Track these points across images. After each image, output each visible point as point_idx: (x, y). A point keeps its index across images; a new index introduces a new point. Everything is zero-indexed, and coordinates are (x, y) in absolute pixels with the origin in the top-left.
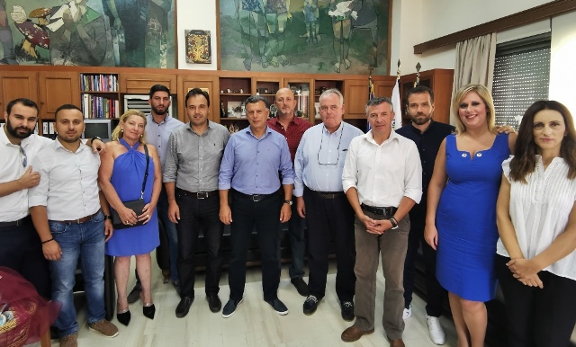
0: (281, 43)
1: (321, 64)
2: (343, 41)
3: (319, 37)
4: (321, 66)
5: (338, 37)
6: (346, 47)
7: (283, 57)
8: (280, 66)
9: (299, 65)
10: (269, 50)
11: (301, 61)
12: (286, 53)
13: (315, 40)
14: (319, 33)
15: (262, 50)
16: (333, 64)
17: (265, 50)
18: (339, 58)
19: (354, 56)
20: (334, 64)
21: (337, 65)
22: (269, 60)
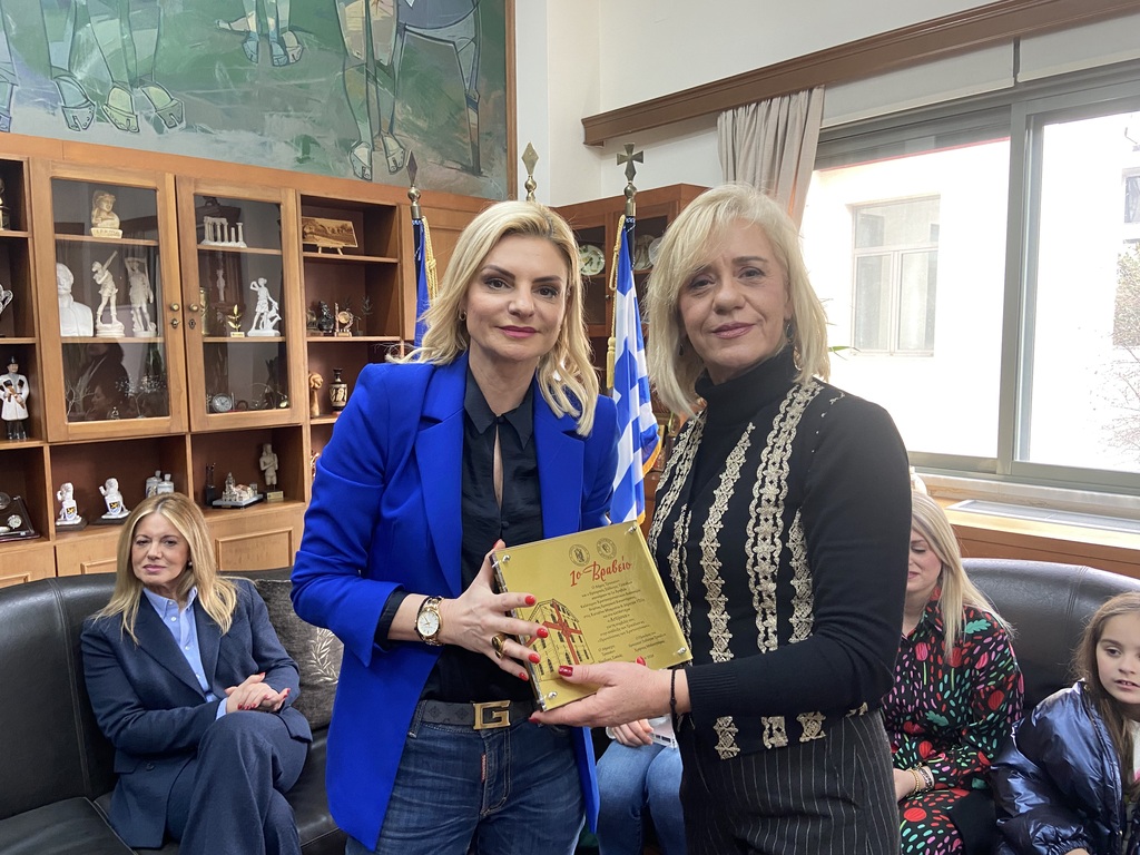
0: (145, 39)
1: (306, 143)
2: (375, 71)
3: (290, 38)
4: (306, 151)
5: (358, 51)
6: (386, 91)
7: (156, 94)
8: (148, 128)
9: (224, 135)
10: (95, 56)
11: (231, 121)
12: (168, 83)
13: (278, 50)
14: (292, 29)
15: (59, 54)
16: (347, 146)
17: (76, 53)
18: (365, 129)
19: (411, 129)
20: (350, 150)
21: (362, 152)
22: (95, 99)
